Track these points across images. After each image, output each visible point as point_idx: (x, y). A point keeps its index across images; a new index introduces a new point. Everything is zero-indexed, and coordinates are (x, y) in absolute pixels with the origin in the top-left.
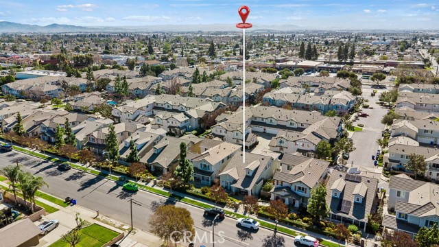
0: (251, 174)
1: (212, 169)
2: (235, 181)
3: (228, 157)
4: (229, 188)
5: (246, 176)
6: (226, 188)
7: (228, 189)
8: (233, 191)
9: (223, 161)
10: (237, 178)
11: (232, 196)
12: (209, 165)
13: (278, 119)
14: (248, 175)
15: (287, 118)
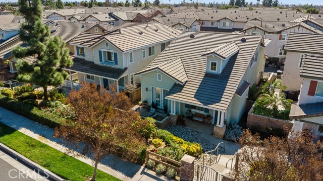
0: (219, 70)
1: (124, 62)
2: (178, 87)
3: (163, 46)
4: (161, 106)
5: (207, 75)
6: (155, 105)
7: (157, 110)
8: (173, 112)
9: (151, 50)
10: (183, 78)
11: (168, 126)
12: (116, 53)
13: (236, 20)
14: (213, 71)
15: (248, 19)
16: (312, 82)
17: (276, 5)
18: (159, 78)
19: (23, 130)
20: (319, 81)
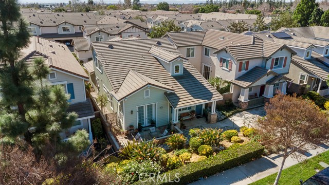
0: (182, 71)
14: (177, 73)
15: (55, 22)
16: (240, 63)
18: (147, 94)
20: (243, 61)
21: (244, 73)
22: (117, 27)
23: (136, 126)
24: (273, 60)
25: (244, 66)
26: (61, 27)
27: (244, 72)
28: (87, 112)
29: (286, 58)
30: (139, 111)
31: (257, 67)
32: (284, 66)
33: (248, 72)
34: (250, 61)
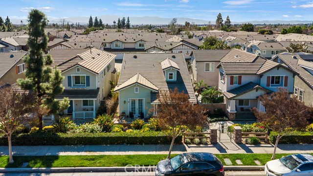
2: (156, 94)
12: (89, 77)
13: (125, 41)
14: (171, 80)
15: (134, 40)
16: (231, 77)
17: (128, 27)
18: (137, 91)
19: (62, 154)
20: (234, 76)
21: (236, 87)
22: (171, 44)
23: (128, 113)
24: (268, 78)
25: (236, 80)
26: (138, 43)
27: (236, 85)
28: (93, 95)
29: (286, 78)
30: (132, 103)
31: (251, 82)
32: (286, 85)
33: (241, 87)
34: (243, 76)
